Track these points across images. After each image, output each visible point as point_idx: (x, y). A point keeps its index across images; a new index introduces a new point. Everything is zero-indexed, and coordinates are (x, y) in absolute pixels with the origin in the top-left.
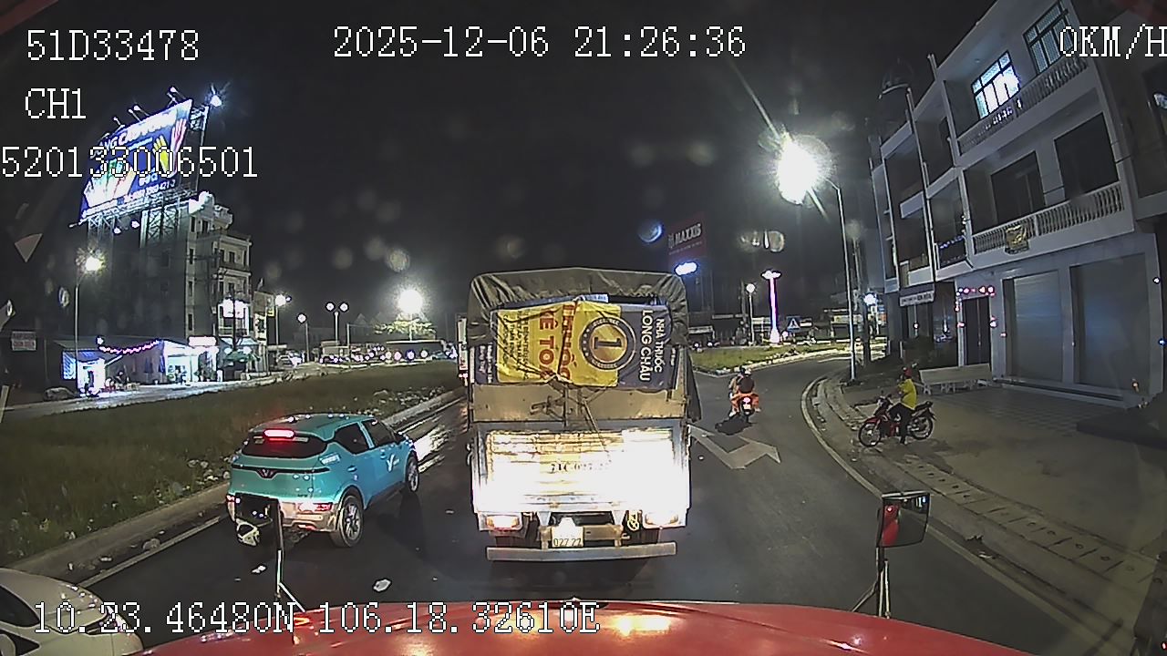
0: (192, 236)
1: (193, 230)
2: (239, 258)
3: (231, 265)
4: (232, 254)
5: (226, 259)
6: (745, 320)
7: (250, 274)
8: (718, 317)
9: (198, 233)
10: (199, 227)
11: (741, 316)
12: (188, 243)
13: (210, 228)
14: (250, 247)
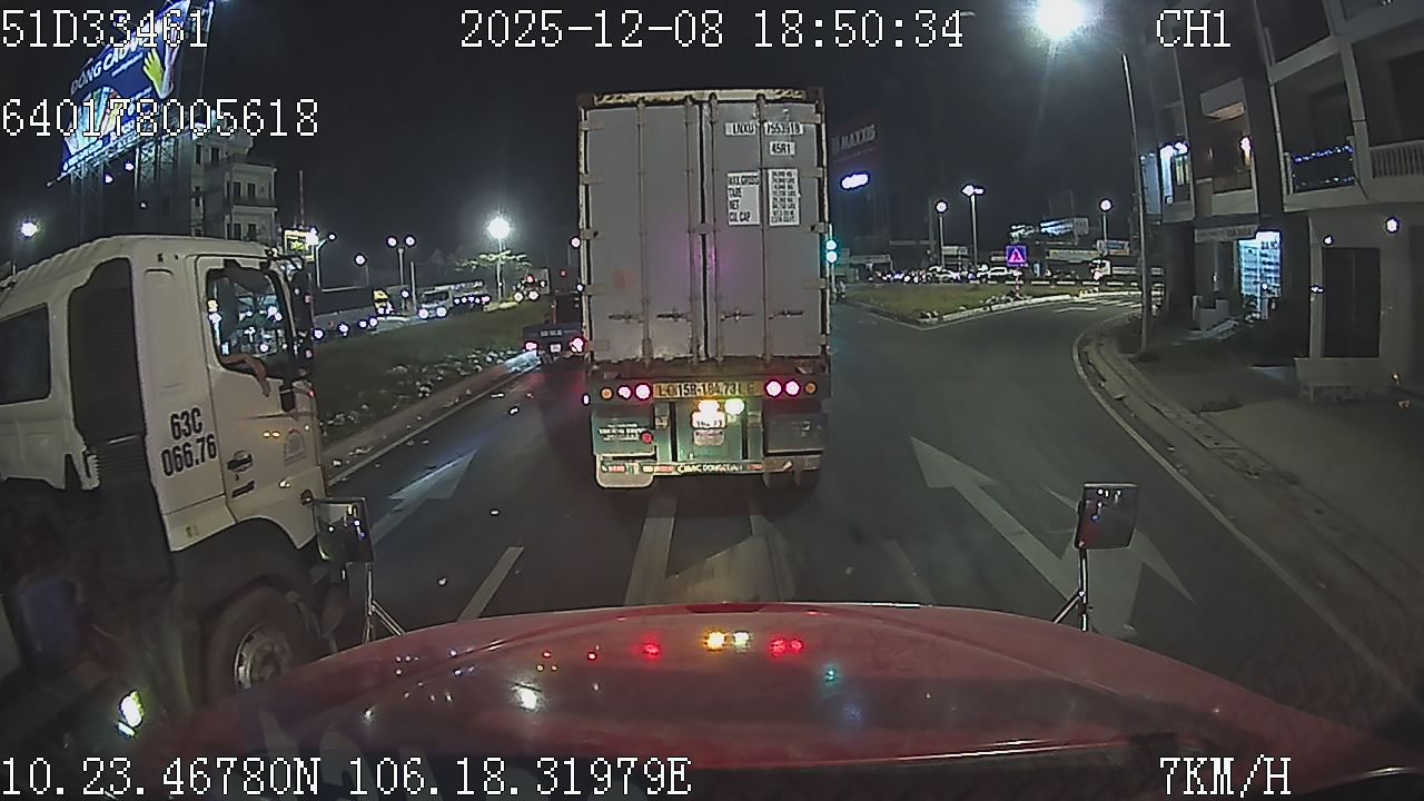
0: (198, 170)
1: (198, 161)
2: (263, 189)
3: (252, 200)
4: (251, 187)
5: (244, 192)
6: (932, 248)
7: (276, 210)
8: (897, 243)
9: (205, 165)
10: (207, 157)
11: (926, 242)
12: (193, 180)
13: (222, 155)
14: (276, 174)
